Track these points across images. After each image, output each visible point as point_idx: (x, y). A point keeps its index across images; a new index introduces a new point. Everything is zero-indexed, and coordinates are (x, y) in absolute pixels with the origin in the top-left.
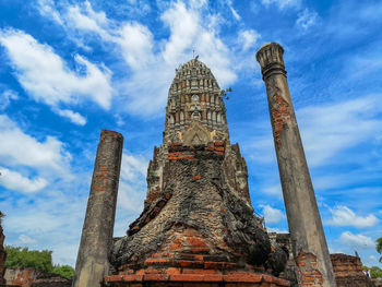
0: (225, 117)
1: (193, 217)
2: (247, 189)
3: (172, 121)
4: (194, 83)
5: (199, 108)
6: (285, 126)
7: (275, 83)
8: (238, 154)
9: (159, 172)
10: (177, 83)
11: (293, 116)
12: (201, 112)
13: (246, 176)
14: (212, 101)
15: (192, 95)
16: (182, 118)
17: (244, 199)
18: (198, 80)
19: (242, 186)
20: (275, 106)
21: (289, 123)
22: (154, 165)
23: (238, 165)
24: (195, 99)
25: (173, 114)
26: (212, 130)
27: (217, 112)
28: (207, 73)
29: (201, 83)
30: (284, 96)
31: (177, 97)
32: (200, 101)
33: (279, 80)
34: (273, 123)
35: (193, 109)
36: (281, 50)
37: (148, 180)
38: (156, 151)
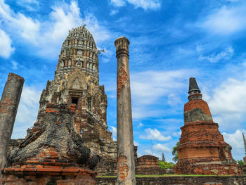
0: (98, 68)
1: (54, 141)
2: (105, 114)
3: (62, 65)
4: (80, 43)
5: (81, 59)
6: (123, 86)
7: (122, 61)
8: (103, 92)
9: (49, 98)
10: (69, 40)
11: (129, 82)
12: (83, 62)
13: (106, 106)
14: (91, 56)
15: (78, 50)
16: (69, 64)
17: (103, 120)
18: (83, 41)
19: (103, 112)
20: (120, 74)
21: (126, 85)
22: (46, 93)
23: (102, 99)
24: (80, 53)
25: (64, 61)
26: (89, 75)
27: (93, 64)
28: (90, 38)
29: (85, 44)
30: (125, 69)
31: (67, 50)
32: (83, 55)
33: (124, 59)
34: (118, 83)
35: (77, 59)
36: (128, 43)
37: (40, 102)
38: (49, 83)
